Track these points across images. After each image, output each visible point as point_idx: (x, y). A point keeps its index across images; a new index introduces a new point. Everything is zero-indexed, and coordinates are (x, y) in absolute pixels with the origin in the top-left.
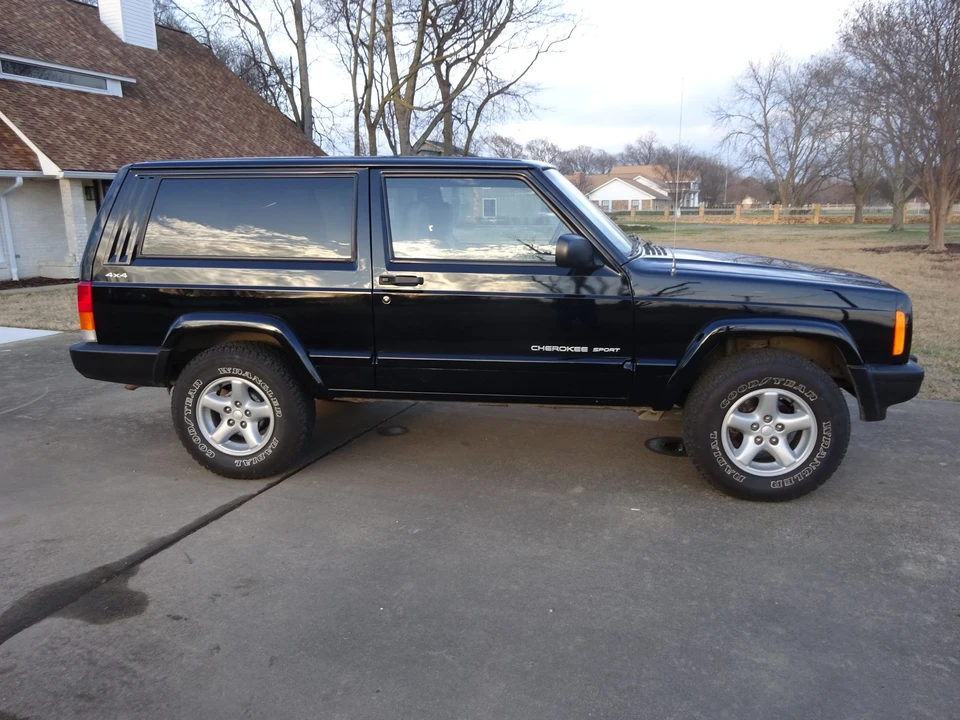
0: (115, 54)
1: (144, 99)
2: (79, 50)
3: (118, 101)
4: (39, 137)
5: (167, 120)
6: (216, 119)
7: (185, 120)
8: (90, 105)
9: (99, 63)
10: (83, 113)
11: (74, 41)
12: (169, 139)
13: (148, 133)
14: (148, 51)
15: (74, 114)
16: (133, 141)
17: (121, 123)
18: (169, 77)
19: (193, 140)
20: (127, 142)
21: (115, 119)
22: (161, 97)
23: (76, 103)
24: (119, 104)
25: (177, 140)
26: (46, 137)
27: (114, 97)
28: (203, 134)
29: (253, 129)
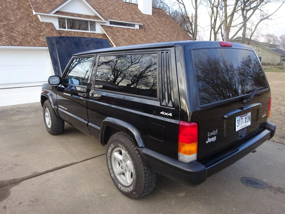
0: (139, 17)
1: (145, 29)
2: (130, 17)
3: (138, 30)
4: (115, 41)
5: (150, 35)
6: (164, 34)
7: (155, 34)
8: (130, 32)
9: (134, 20)
10: (127, 34)
11: (129, 15)
12: (149, 40)
13: (144, 39)
14: (149, 16)
15: (125, 34)
16: (139, 41)
17: (137, 36)
18: (153, 22)
19: (156, 40)
20: (137, 41)
22: (150, 28)
23: (126, 31)
24: (137, 31)
25: (151, 41)
26: (117, 41)
27: (137, 29)
28: (159, 38)
29: (175, 36)
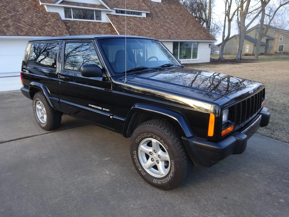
0: (148, 5)
1: (152, 17)
2: (136, 5)
3: (144, 18)
4: (120, 30)
5: (157, 23)
6: (173, 22)
7: (162, 22)
8: (136, 20)
9: (141, 8)
10: (133, 22)
11: (136, 3)
12: (156, 29)
13: (150, 27)
14: (158, 3)
15: (131, 23)
16: (145, 30)
17: (143, 25)
18: (162, 10)
19: (163, 29)
20: (143, 30)
21: (142, 24)
22: (157, 16)
23: (132, 20)
24: (144, 19)
25: (158, 29)
26: (122, 30)
27: (144, 17)
28: (167, 26)
29: (184, 24)
